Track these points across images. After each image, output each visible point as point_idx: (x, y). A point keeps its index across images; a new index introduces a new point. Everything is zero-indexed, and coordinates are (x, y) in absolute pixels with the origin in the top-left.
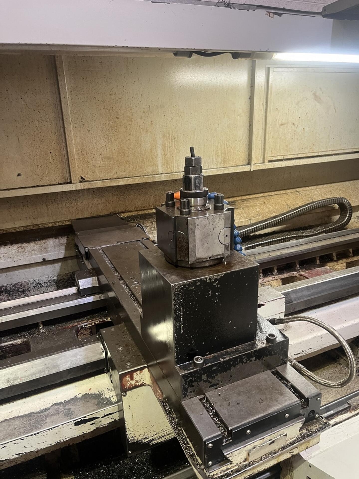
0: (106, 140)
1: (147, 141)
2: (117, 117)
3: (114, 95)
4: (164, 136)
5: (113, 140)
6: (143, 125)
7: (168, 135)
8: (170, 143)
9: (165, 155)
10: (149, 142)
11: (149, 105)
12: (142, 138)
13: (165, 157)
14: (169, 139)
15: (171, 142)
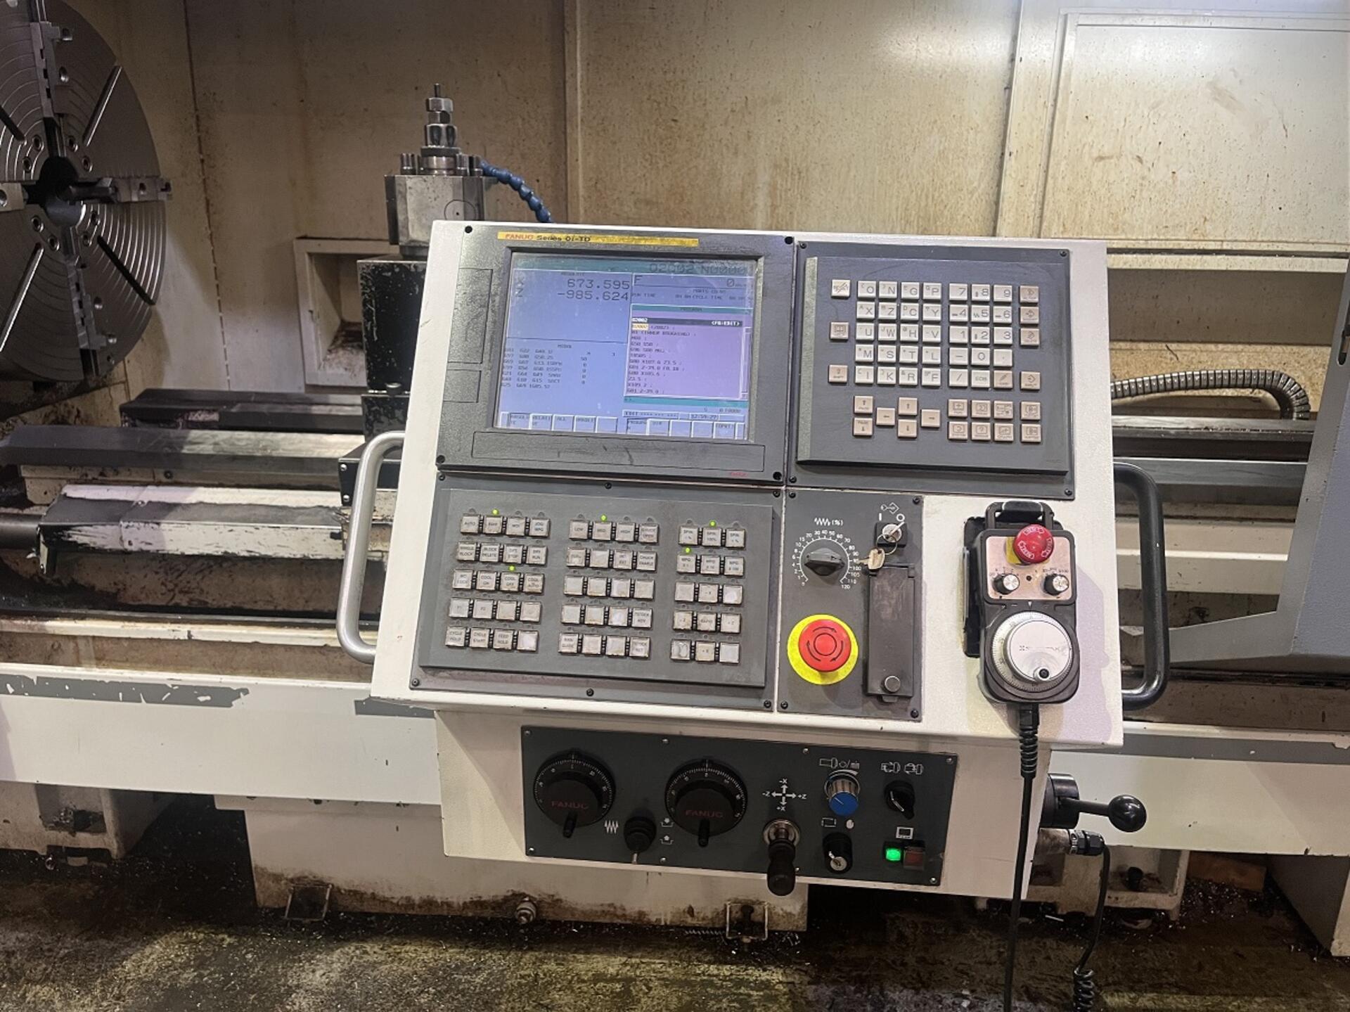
0: (647, 164)
1: (735, 173)
2: (675, 118)
3: (672, 74)
4: (776, 166)
5: (661, 165)
6: (729, 137)
7: (784, 164)
8: (789, 184)
9: (774, 207)
10: (739, 175)
11: (746, 98)
12: (724, 167)
13: (773, 211)
14: (787, 173)
15: (789, 179)
